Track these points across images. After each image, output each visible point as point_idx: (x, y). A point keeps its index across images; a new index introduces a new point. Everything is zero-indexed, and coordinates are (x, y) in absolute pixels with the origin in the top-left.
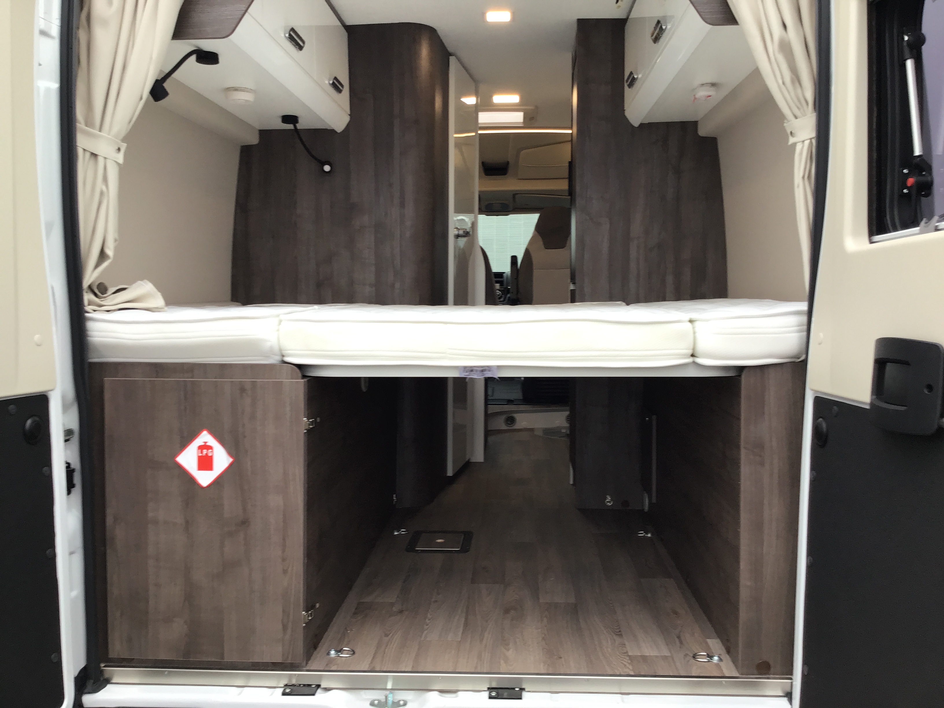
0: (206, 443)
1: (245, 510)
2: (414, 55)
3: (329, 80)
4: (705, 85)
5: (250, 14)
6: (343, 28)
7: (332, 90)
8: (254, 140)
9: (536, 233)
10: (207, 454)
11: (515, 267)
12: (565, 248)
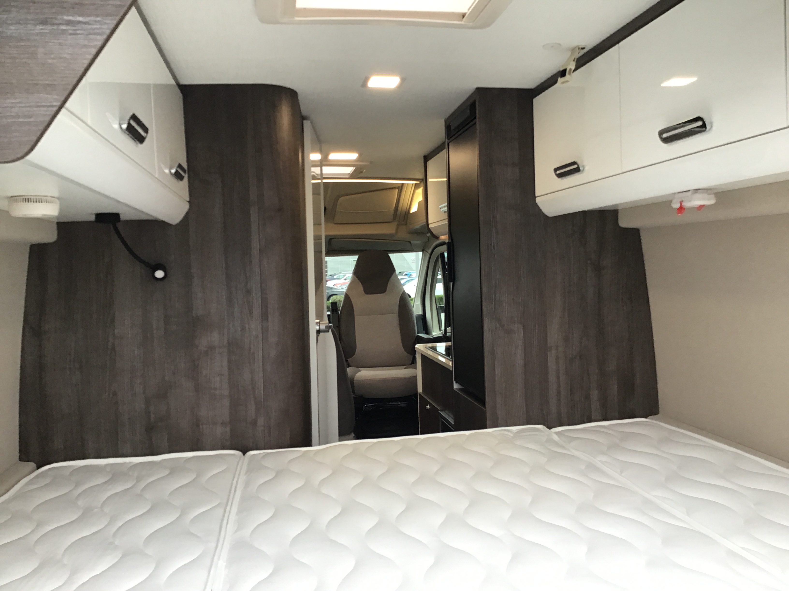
3: (171, 168)
4: (699, 191)
6: (177, 89)
7: (174, 180)
8: (49, 237)
9: (354, 277)
11: (336, 314)
12: (386, 292)
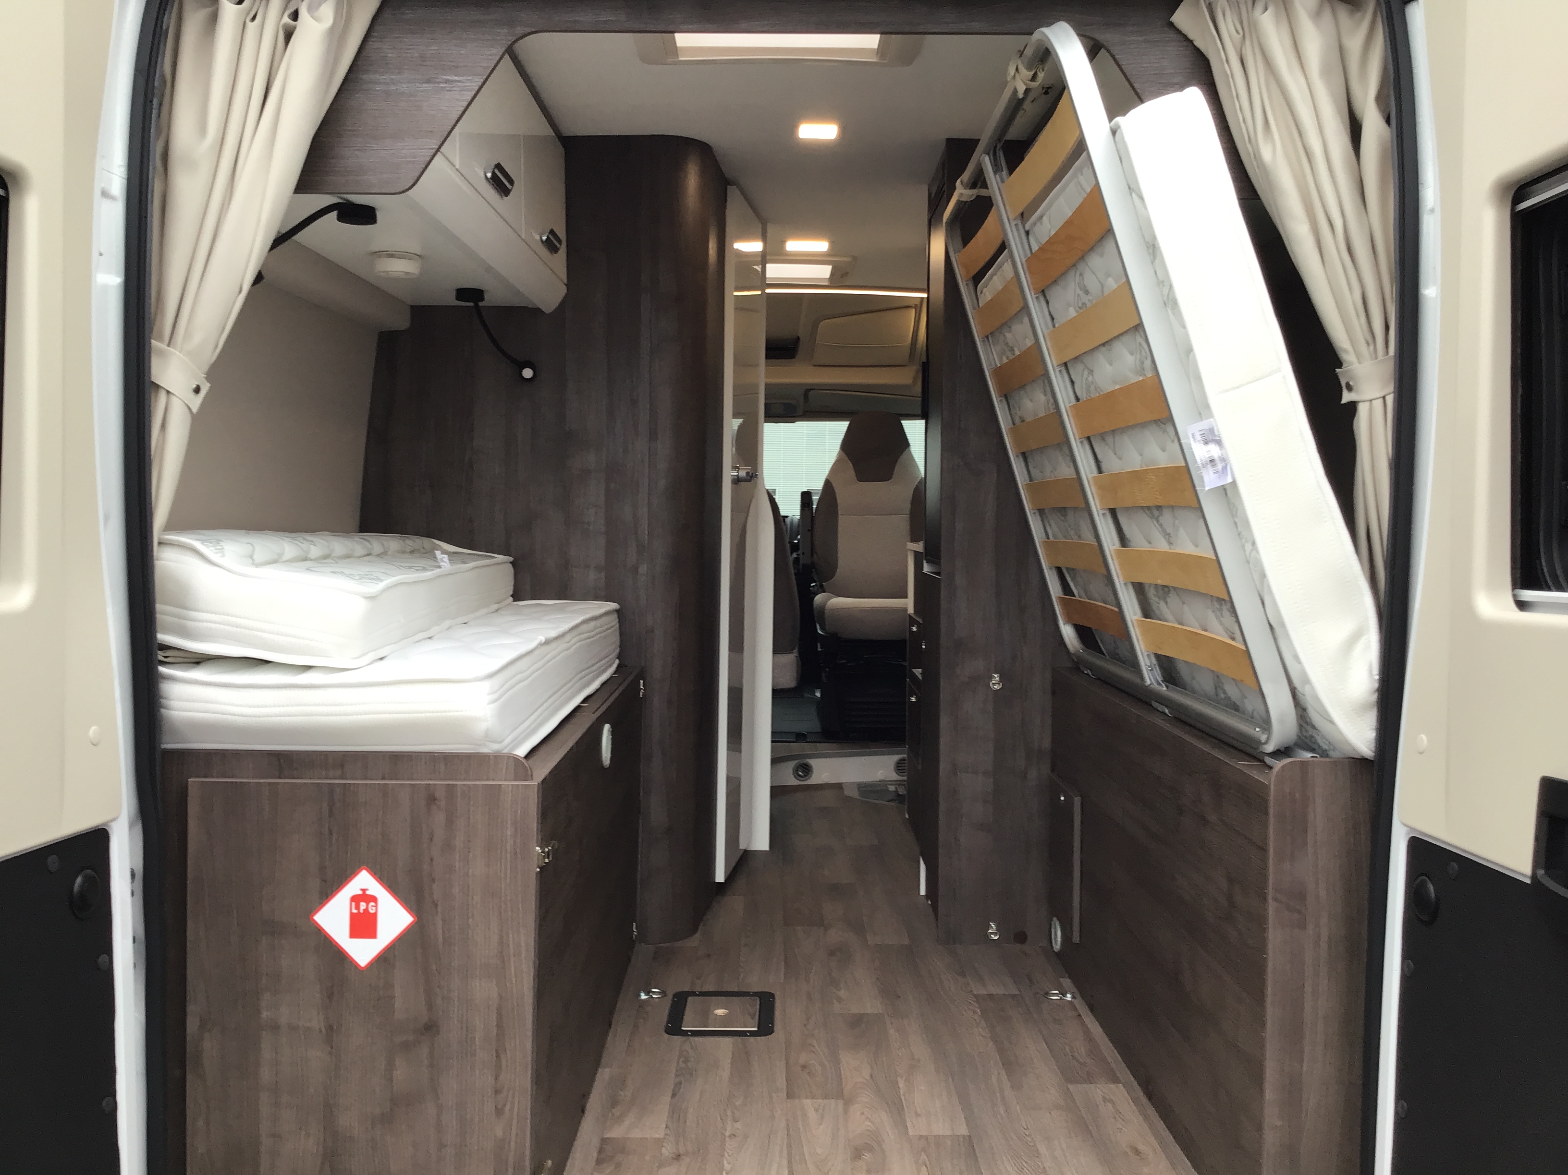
0: (364, 890)
1: (430, 1006)
2: (675, 188)
3: (543, 236)
5: (441, 153)
6: (557, 140)
7: (544, 252)
8: (401, 322)
9: (843, 453)
10: (366, 910)
11: (809, 510)
12: (892, 480)
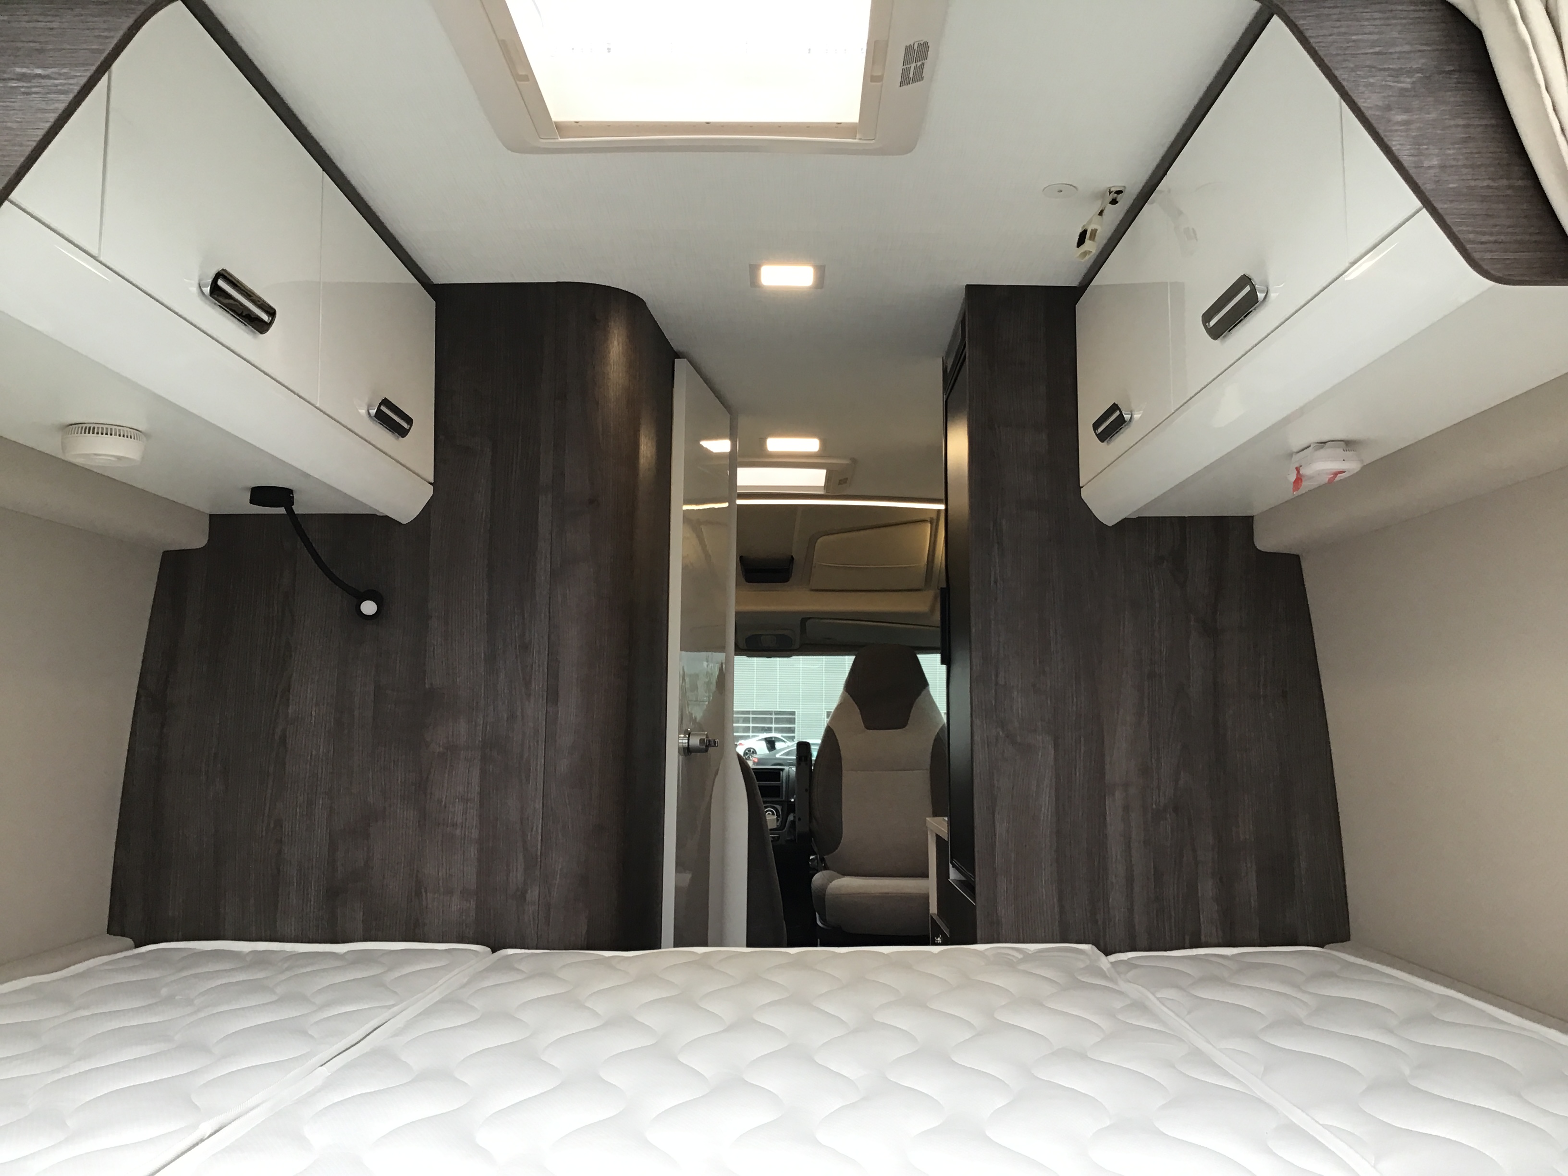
3: (368, 405)
4: (1328, 444)
6: (422, 291)
8: (195, 538)
9: (847, 696)
11: (807, 765)
12: (907, 727)
